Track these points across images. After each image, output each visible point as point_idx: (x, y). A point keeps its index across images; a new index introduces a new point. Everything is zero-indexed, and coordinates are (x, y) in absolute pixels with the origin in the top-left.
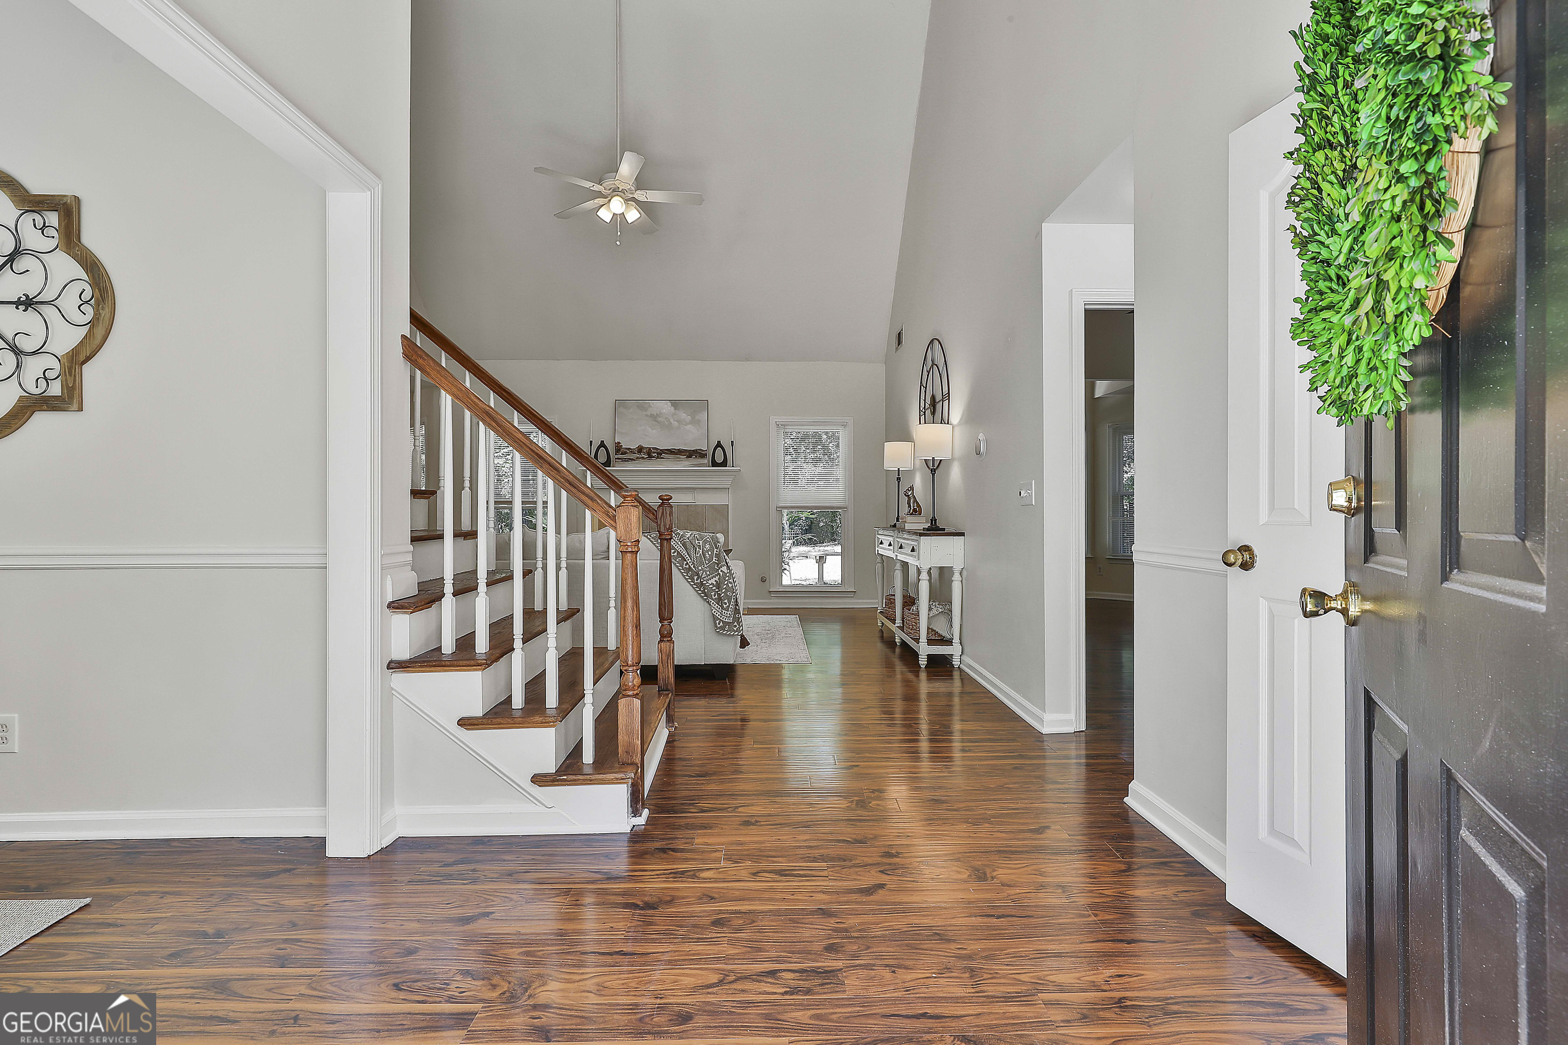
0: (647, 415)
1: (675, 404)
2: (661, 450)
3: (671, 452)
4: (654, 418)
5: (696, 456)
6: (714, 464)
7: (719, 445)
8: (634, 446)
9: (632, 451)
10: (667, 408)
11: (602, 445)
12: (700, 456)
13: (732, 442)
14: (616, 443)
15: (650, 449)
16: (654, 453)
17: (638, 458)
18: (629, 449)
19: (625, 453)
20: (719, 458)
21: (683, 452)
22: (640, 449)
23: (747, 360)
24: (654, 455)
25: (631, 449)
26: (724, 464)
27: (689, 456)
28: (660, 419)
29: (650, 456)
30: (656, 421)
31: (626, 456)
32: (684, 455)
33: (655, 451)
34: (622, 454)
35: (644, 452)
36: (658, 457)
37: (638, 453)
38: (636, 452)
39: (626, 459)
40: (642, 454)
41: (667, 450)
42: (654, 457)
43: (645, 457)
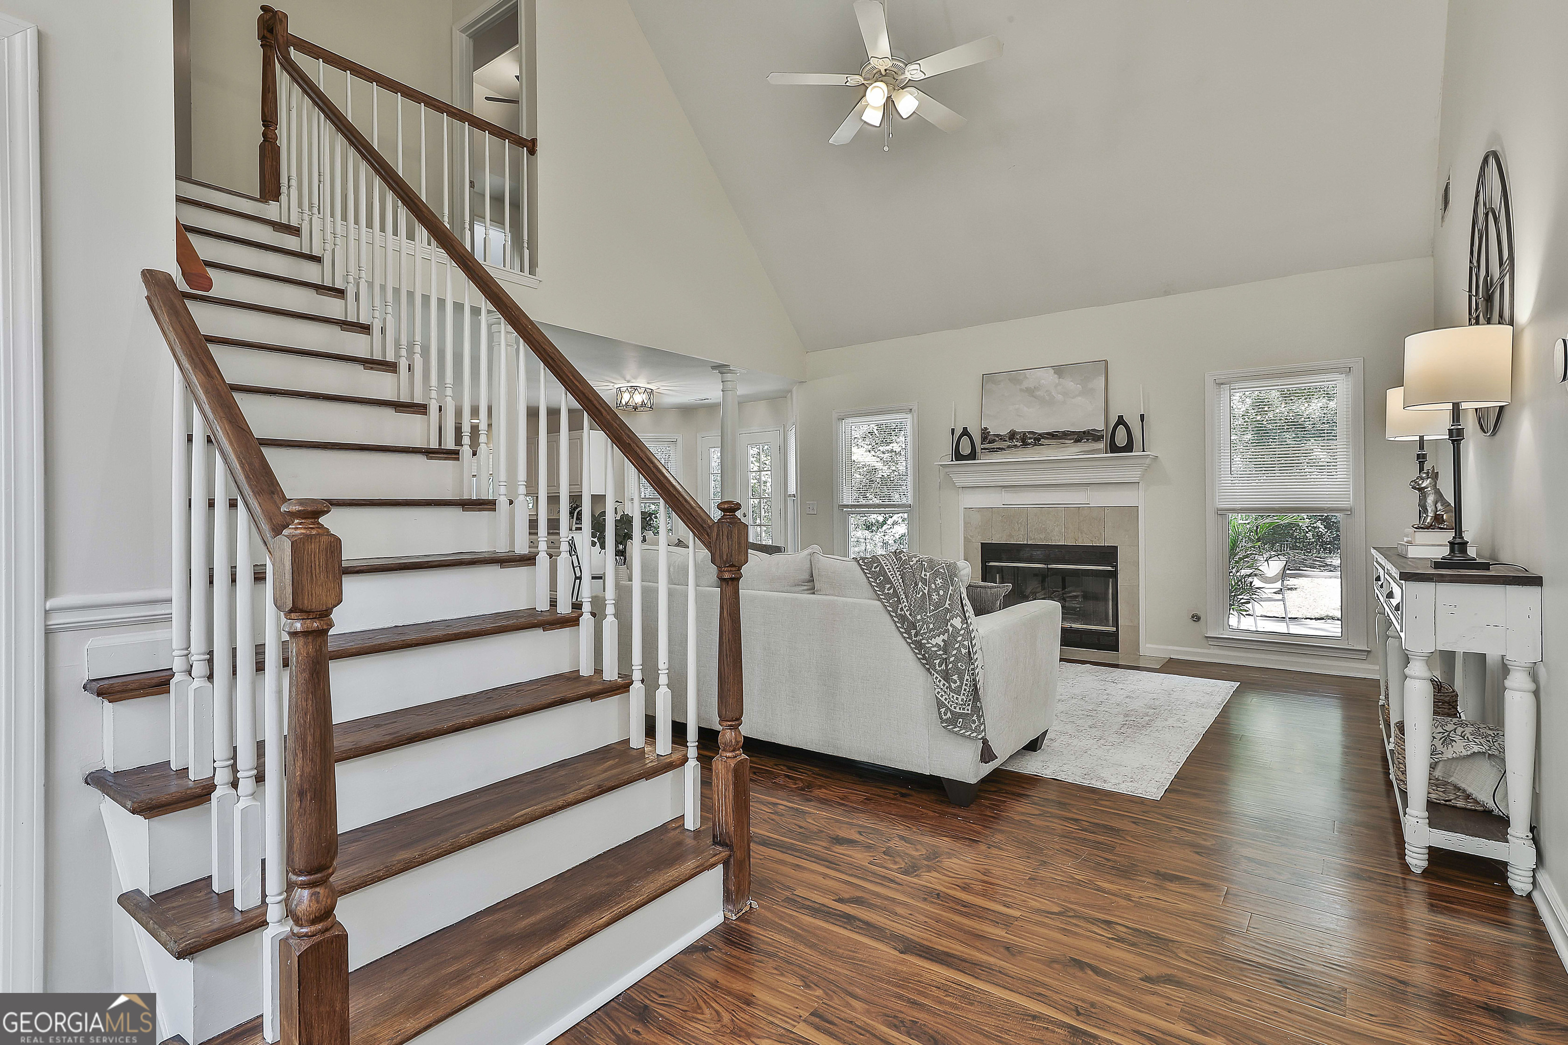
0: (1021, 390)
1: (1059, 370)
2: (1040, 435)
3: (1052, 436)
4: (1031, 392)
5: (1088, 440)
6: (1114, 448)
7: (1121, 421)
8: (1004, 432)
9: (1001, 438)
10: (1048, 378)
11: (965, 432)
12: (1093, 440)
13: (1142, 416)
14: (982, 430)
15: (1024, 433)
16: (1030, 439)
17: (1009, 447)
18: (998, 436)
19: (994, 441)
20: (1121, 438)
21: (1069, 435)
22: (1012, 435)
23: (1167, 293)
24: (1030, 441)
25: (1001, 436)
26: (1129, 447)
27: (1077, 441)
28: (1038, 393)
29: (1025, 444)
30: (1033, 396)
31: (995, 445)
32: (1070, 439)
33: (1032, 436)
34: (990, 443)
35: (1017, 439)
36: (1035, 445)
37: (1009, 440)
38: (1007, 439)
39: (994, 448)
40: (1014, 441)
41: (1048, 434)
42: (1029, 444)
43: (1019, 444)
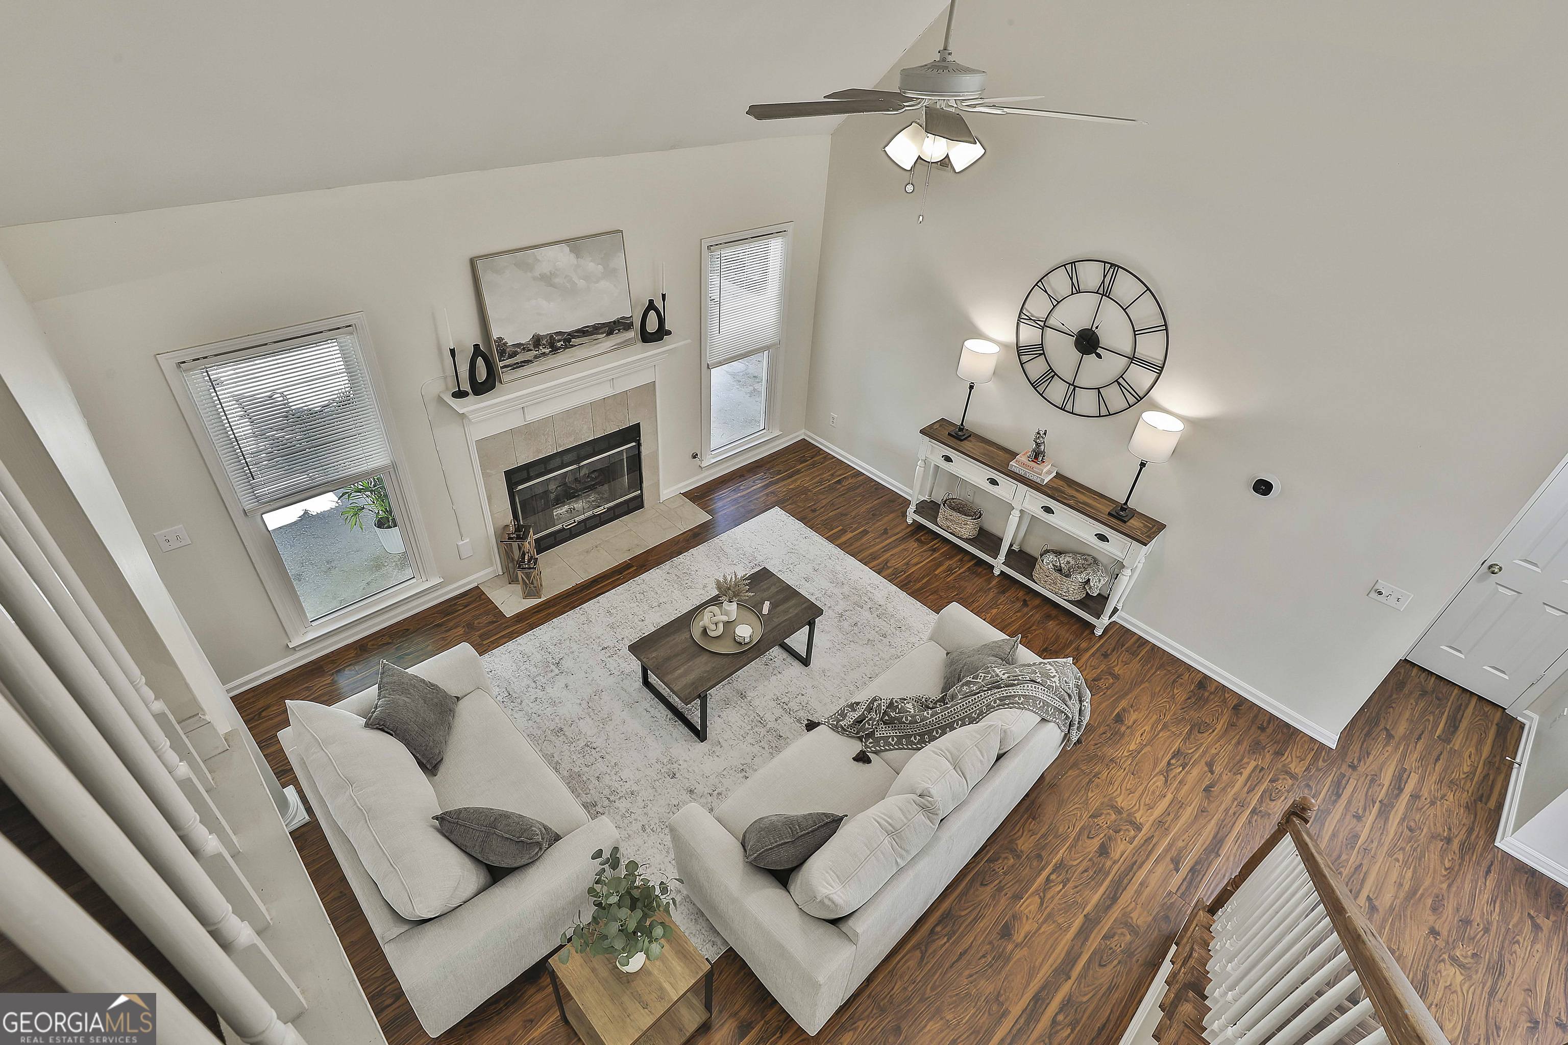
0: (534, 278)
1: (574, 243)
2: (569, 334)
3: (583, 332)
4: (547, 279)
5: (619, 330)
6: (646, 337)
7: (651, 306)
8: (525, 338)
9: (524, 348)
10: (561, 257)
11: (477, 351)
12: (624, 329)
13: (664, 296)
14: (496, 342)
15: (551, 336)
16: (559, 341)
17: (536, 357)
18: (519, 345)
19: (513, 355)
20: (652, 325)
21: (599, 328)
22: (537, 341)
24: (559, 344)
25: (522, 344)
26: (661, 334)
27: (610, 333)
28: (557, 280)
29: (554, 349)
30: (553, 286)
31: (519, 358)
32: (602, 333)
33: (560, 337)
34: (510, 357)
35: (544, 344)
36: (566, 347)
37: (535, 347)
38: (532, 348)
39: (518, 363)
40: (541, 348)
41: (578, 331)
42: (560, 348)
43: (547, 351)
